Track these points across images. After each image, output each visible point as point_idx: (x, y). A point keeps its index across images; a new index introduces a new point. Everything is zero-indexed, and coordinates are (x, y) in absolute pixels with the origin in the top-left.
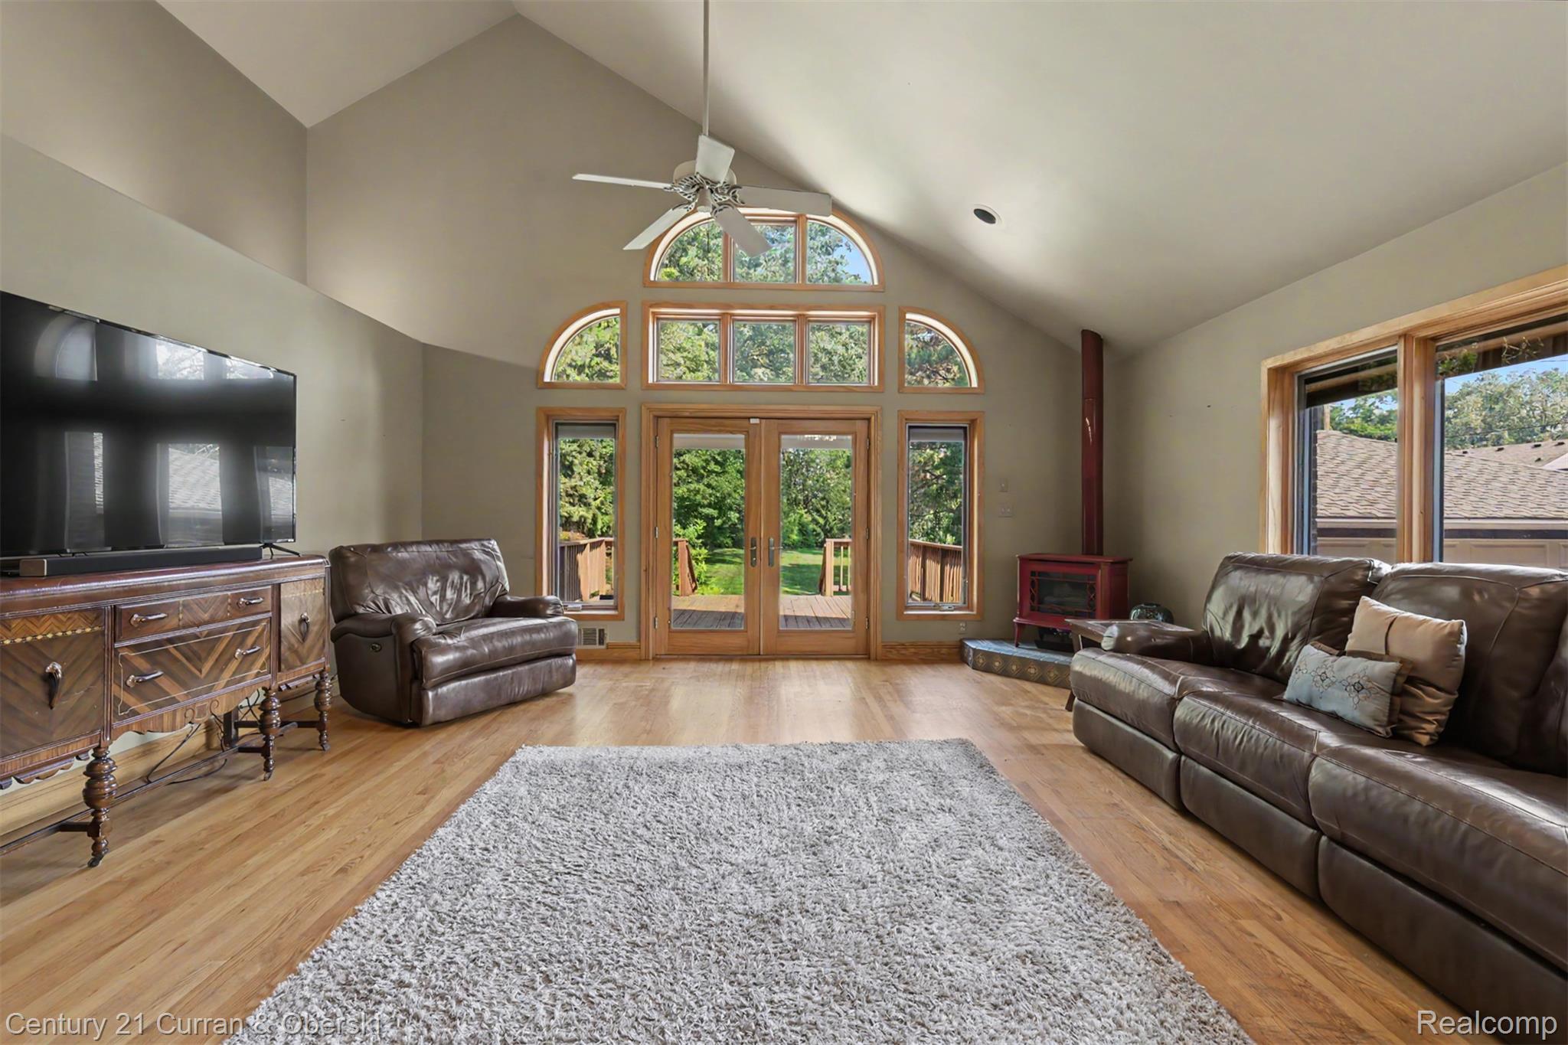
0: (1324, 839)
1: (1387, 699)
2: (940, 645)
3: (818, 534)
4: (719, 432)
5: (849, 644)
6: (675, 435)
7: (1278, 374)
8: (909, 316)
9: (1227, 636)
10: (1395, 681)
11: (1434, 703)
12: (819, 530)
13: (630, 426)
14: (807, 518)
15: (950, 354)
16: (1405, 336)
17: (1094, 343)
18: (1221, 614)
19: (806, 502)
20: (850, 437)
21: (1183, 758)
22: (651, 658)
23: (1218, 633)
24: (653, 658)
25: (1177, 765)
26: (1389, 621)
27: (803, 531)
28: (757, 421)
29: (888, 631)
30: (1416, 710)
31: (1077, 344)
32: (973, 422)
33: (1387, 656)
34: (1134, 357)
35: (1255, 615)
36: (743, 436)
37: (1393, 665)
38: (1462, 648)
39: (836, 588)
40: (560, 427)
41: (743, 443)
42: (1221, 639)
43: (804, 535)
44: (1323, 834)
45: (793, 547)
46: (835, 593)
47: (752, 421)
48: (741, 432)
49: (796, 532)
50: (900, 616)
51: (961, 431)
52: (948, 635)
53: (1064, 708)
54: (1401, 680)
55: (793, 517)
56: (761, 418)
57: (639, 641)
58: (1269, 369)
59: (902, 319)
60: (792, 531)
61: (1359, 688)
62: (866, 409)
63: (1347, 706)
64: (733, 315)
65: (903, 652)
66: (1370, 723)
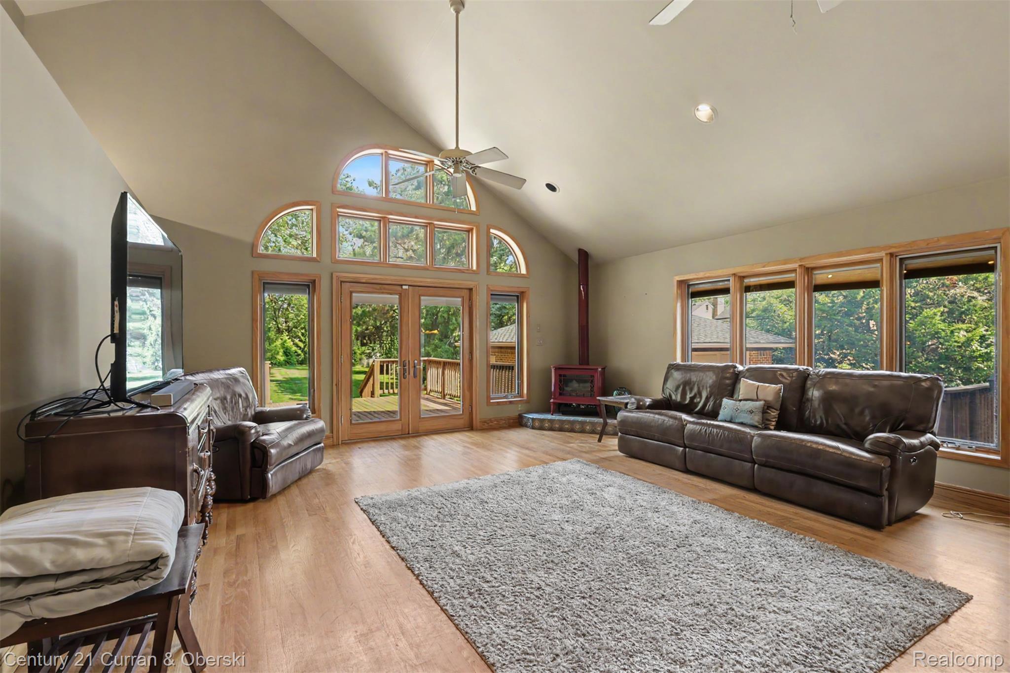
0: (756, 466)
1: (761, 414)
2: (509, 419)
3: (299, 355)
4: (383, 293)
5: (460, 422)
6: (354, 294)
7: (681, 283)
8: (492, 231)
9: (679, 399)
10: (764, 408)
11: (774, 414)
12: (300, 352)
13: (324, 286)
14: (289, 343)
15: (511, 252)
16: (734, 275)
17: (584, 255)
18: (674, 389)
19: (289, 330)
20: (460, 299)
21: (687, 449)
22: (340, 443)
23: (674, 397)
24: (342, 443)
25: (685, 453)
26: (756, 387)
27: (287, 353)
28: (406, 287)
29: (482, 413)
30: (769, 418)
31: (575, 257)
32: (522, 293)
33: (757, 400)
34: (602, 265)
35: (691, 390)
36: (398, 297)
37: (762, 403)
38: (781, 394)
39: (381, 392)
40: (266, 286)
41: (397, 301)
42: (675, 401)
43: (287, 356)
44: (755, 463)
45: (280, 365)
46: (381, 396)
47: (404, 287)
48: (396, 294)
49: (281, 354)
50: (489, 404)
51: (516, 298)
52: (514, 412)
53: (597, 441)
54: (766, 407)
55: (279, 342)
56: (409, 286)
57: (332, 432)
58: (677, 281)
59: (488, 232)
60: (278, 352)
61: (751, 412)
62: (470, 284)
63: (747, 419)
64: (389, 219)
65: (491, 424)
66: (757, 424)
